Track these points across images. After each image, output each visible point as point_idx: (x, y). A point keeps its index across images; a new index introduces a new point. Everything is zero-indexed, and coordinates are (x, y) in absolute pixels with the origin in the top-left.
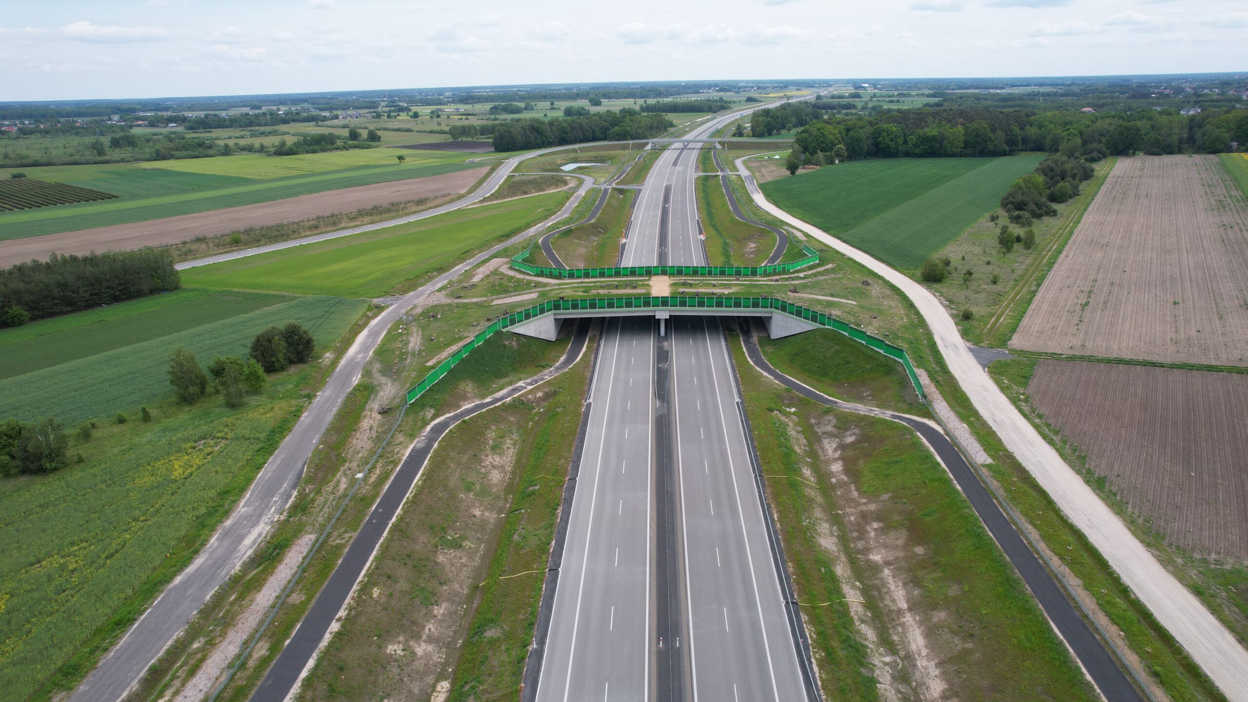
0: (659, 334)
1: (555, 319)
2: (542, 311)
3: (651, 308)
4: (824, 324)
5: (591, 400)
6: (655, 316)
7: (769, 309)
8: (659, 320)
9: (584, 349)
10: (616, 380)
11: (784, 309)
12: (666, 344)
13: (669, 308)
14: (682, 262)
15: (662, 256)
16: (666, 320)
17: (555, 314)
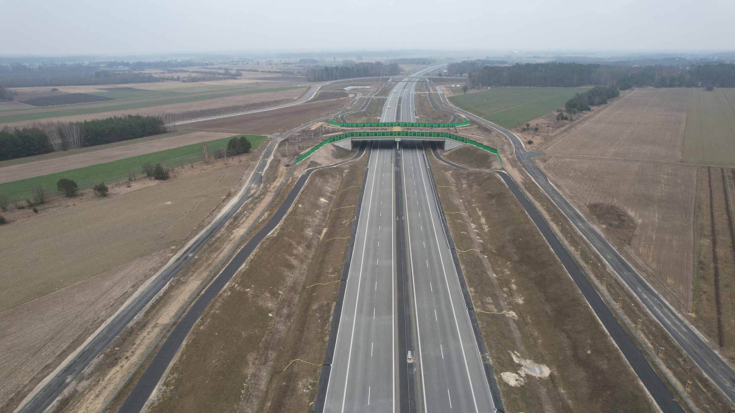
0: (396, 148)
1: (352, 141)
2: (346, 137)
3: (393, 136)
4: (467, 143)
5: (368, 167)
6: (394, 140)
7: (444, 138)
8: (396, 142)
9: (364, 153)
10: (378, 162)
11: (450, 137)
12: (399, 152)
13: (401, 136)
14: (406, 121)
15: (398, 117)
16: (399, 142)
17: (351, 139)
